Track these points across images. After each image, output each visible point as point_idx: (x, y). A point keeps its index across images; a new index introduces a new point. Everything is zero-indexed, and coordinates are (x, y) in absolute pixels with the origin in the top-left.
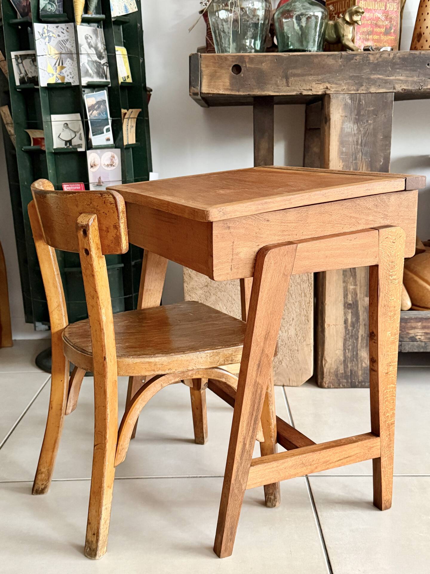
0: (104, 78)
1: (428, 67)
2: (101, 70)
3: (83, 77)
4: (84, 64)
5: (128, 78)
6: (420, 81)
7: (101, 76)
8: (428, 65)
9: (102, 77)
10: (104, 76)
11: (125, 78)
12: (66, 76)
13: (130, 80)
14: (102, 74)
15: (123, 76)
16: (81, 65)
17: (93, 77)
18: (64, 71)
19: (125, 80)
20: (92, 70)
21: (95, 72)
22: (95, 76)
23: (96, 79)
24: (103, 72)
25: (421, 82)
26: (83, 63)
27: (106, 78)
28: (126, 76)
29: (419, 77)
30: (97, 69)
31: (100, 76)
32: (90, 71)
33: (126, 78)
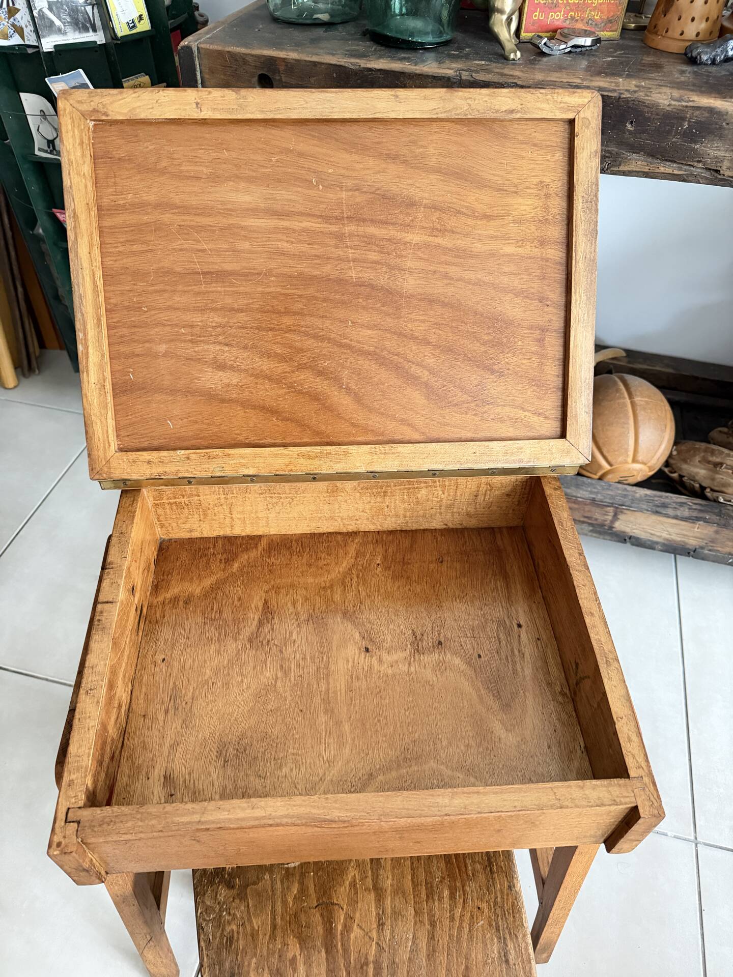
0: (90, 30)
1: (629, 126)
2: (80, 17)
3: (44, 37)
4: (40, 10)
5: (139, 22)
6: (607, 155)
7: (83, 27)
8: (631, 123)
9: (86, 30)
10: (88, 25)
11: (133, 22)
12: (24, 26)
13: (145, 26)
14: (83, 24)
15: (129, 19)
16: (35, 13)
17: (65, 33)
18: (18, 16)
19: (134, 27)
20: (60, 20)
21: (68, 22)
22: (69, 29)
23: (74, 37)
24: (85, 19)
25: (608, 157)
26: (38, 9)
27: (95, 30)
28: (135, 16)
29: (607, 146)
30: (70, 16)
31: (79, 28)
32: (58, 23)
33: (136, 21)
